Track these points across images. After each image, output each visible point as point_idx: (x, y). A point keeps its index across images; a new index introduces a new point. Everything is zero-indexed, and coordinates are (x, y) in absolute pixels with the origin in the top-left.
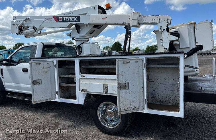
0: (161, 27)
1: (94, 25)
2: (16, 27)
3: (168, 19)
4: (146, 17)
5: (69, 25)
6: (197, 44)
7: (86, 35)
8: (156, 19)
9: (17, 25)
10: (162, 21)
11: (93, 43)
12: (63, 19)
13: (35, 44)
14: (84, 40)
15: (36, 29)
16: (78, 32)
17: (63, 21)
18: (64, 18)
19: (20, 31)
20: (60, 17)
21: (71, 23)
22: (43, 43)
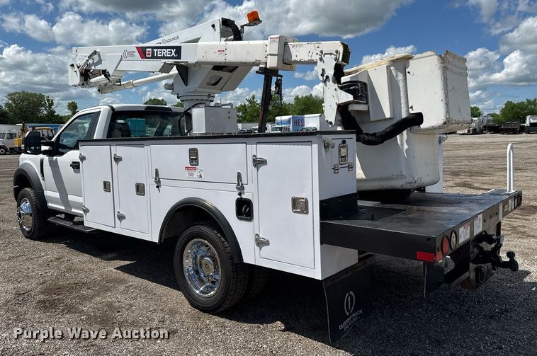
0: (323, 70)
1: (212, 66)
2: (76, 72)
3: (337, 52)
4: (298, 49)
5: (163, 67)
6: (411, 112)
7: (199, 87)
8: (315, 53)
9: (78, 67)
10: (326, 56)
11: (217, 106)
12: (153, 52)
13: (98, 110)
14: (197, 100)
15: (109, 75)
16: (186, 82)
17: (153, 57)
18: (155, 50)
19: (86, 80)
20: (147, 50)
21: (166, 61)
22: (112, 108)
